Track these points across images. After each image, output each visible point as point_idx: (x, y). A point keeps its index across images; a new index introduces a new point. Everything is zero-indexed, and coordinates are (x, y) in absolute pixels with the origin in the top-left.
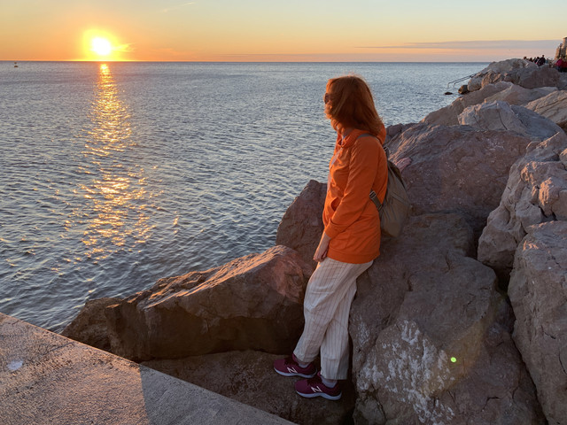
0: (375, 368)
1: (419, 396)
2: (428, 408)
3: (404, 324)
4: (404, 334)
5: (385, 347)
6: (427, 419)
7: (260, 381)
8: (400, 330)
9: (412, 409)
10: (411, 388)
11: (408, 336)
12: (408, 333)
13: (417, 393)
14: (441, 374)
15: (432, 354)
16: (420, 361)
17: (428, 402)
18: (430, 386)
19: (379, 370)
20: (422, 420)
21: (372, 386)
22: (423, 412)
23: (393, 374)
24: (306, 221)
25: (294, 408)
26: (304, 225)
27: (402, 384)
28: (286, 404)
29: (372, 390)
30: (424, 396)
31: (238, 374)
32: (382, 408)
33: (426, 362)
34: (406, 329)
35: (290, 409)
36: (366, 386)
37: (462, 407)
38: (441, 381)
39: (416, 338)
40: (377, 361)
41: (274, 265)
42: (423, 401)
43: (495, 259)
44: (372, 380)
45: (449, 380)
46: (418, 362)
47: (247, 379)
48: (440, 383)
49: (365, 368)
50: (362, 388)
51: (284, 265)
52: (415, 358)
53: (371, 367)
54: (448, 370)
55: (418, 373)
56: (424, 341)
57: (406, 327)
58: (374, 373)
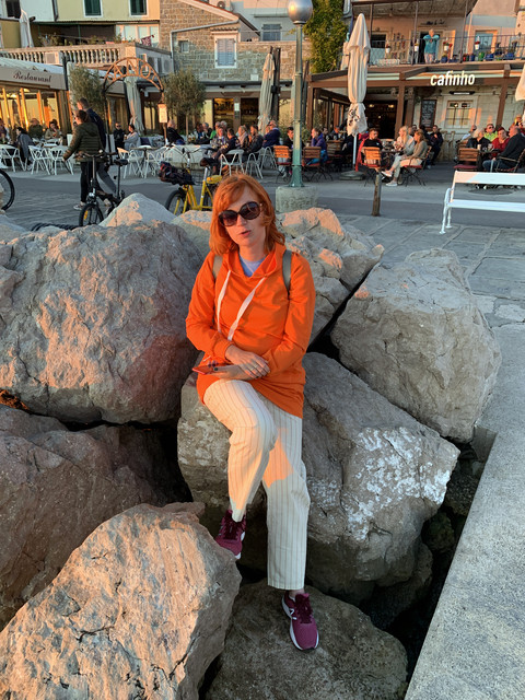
1: (406, 481)
2: (416, 481)
3: (361, 439)
4: (368, 446)
5: (360, 476)
6: (419, 490)
8: (363, 447)
9: (408, 497)
11: (372, 444)
13: (403, 481)
14: (415, 444)
15: (398, 438)
16: (396, 453)
17: (415, 476)
18: (415, 461)
19: (366, 502)
21: (370, 522)
22: (414, 489)
27: (389, 490)
29: (371, 527)
30: (410, 476)
32: (384, 530)
33: (400, 448)
36: (366, 530)
39: (378, 438)
40: (359, 497)
44: (368, 518)
45: (420, 443)
49: (351, 519)
50: (363, 537)
52: (391, 454)
53: (356, 509)
54: (413, 438)
55: (400, 463)
56: (385, 435)
57: (364, 438)
58: (365, 510)
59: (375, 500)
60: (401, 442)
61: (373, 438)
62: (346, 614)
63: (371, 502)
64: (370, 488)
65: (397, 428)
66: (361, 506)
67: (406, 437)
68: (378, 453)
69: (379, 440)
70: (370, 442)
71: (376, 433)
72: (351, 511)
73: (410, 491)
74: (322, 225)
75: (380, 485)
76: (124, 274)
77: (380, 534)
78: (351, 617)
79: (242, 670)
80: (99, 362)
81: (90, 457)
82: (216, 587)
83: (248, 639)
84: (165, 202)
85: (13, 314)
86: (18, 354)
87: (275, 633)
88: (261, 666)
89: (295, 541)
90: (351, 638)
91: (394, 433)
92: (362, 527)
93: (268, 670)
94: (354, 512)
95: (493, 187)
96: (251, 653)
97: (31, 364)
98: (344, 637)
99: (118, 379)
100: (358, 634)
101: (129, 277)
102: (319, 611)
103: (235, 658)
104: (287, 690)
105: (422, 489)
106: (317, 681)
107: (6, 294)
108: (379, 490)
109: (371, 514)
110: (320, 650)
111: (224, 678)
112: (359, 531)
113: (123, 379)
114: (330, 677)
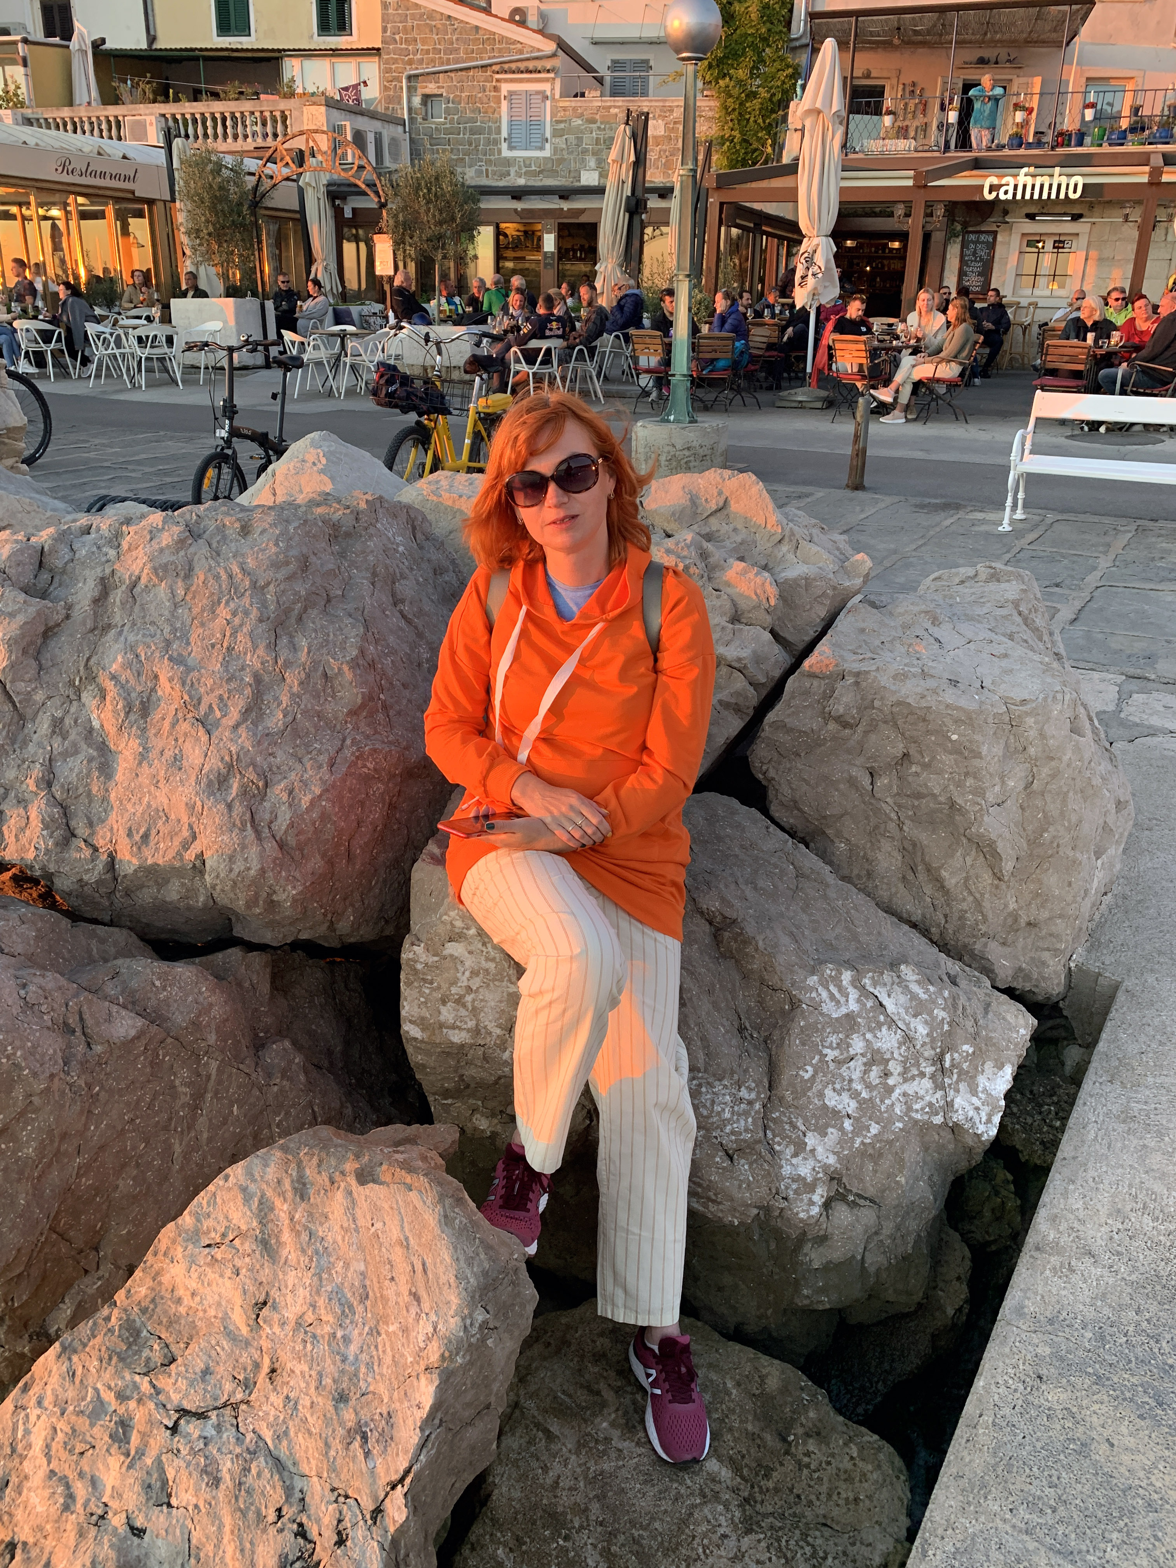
1: (914, 1088)
2: (936, 1087)
3: (813, 988)
5: (808, 1073)
6: (943, 1108)
9: (916, 1122)
10: (892, 1090)
11: (837, 1002)
13: (906, 1088)
14: (935, 1004)
15: (896, 989)
16: (891, 1023)
17: (932, 1076)
18: (933, 1043)
19: (822, 1132)
20: (938, 1120)
21: (830, 1178)
22: (931, 1104)
29: (833, 1189)
30: (922, 1075)
33: (900, 1012)
34: (824, 994)
36: (819, 1196)
38: (941, 1015)
39: (851, 990)
40: (806, 1122)
42: (924, 1086)
44: (825, 1167)
45: (946, 1001)
48: (943, 1020)
49: (787, 1170)
50: (814, 1211)
52: (880, 1025)
53: (800, 1147)
55: (901, 1045)
56: (867, 981)
57: (820, 989)
58: (820, 1149)
59: (841, 1129)
60: (903, 999)
61: (840, 988)
62: (773, 1383)
63: (833, 1134)
64: (832, 1099)
65: (894, 966)
66: (811, 1140)
67: (915, 988)
68: (849, 1023)
69: (853, 994)
70: (832, 997)
71: (847, 976)
72: (789, 1151)
73: (922, 1109)
74: (734, 507)
75: (855, 1095)
76: (287, 612)
77: (853, 1205)
78: (784, 1390)
79: (535, 1507)
80: (229, 806)
81: (204, 1020)
82: (480, 1316)
83: (550, 1436)
84: (384, 451)
85: (39, 696)
86: (49, 785)
87: (613, 1424)
88: (579, 1498)
89: (660, 1217)
90: (784, 1440)
91: (887, 977)
92: (811, 1188)
93: (595, 1507)
94: (795, 1155)
95: (1121, 429)
96: (556, 1468)
97: (78, 809)
98: (768, 1437)
99: (270, 846)
100: (800, 1431)
101: (300, 619)
102: (714, 1376)
103: (523, 1477)
104: (637, 1554)
105: (949, 1105)
106: (705, 1535)
107: (25, 652)
108: (851, 1106)
109: (832, 1160)
110: (712, 1465)
111: (494, 1521)
112: (805, 1197)
113: (281, 845)
114: (736, 1528)
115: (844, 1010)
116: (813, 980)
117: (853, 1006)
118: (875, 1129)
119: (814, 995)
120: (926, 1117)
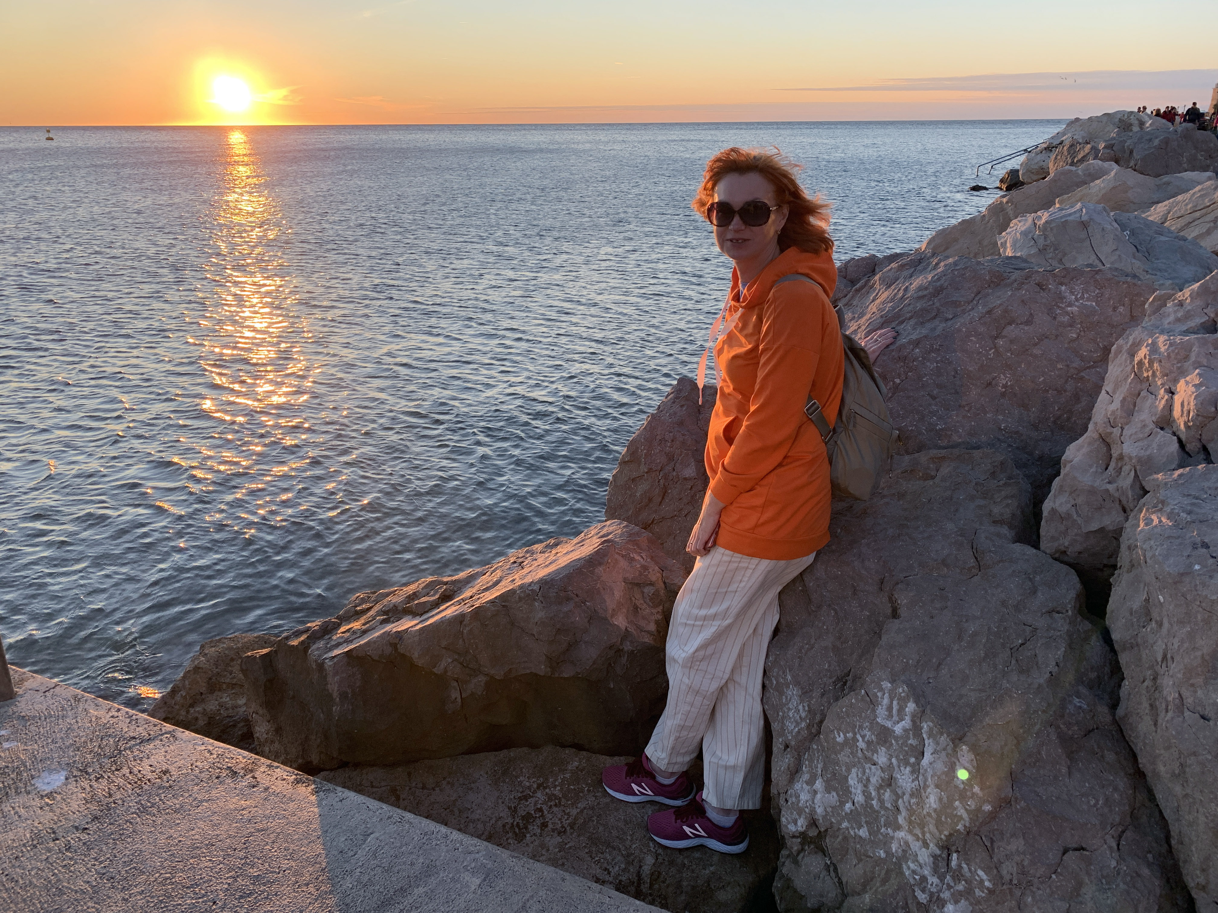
0: (819, 784)
1: (915, 846)
2: (935, 871)
3: (881, 689)
4: (881, 711)
5: (840, 739)
6: (931, 894)
7: (574, 812)
8: (873, 703)
9: (901, 873)
10: (898, 828)
11: (890, 716)
12: (890, 708)
13: (910, 838)
14: (963, 797)
15: (944, 753)
16: (916, 770)
17: (935, 857)
18: (939, 824)
19: (828, 789)
20: (922, 897)
21: (813, 823)
22: (924, 879)
23: (860, 798)
24: (669, 468)
25: (646, 869)
26: (666, 477)
27: (877, 819)
28: (628, 863)
29: (813, 833)
30: (926, 845)
31: (526, 798)
32: (836, 870)
33: (930, 772)
34: (886, 701)
35: (639, 875)
36: (801, 824)
37: (1008, 869)
38: (962, 812)
39: (908, 719)
40: (825, 769)
41: (600, 564)
42: (924, 856)
43: (1078, 548)
44: (813, 811)
45: (979, 810)
46: (912, 772)
47: (545, 807)
48: (961, 818)
49: (797, 786)
50: (792, 828)
51: (623, 563)
52: (907, 763)
53: (811, 782)
54: (977, 789)
55: (912, 795)
56: (925, 727)
57: (887, 695)
58: (819, 796)
59: (842, 804)
61: (901, 710)
63: (833, 798)
69: (907, 723)
71: (911, 707)
72: (806, 777)
73: (914, 872)
75: (868, 796)
115: (889, 724)
116: (886, 685)
117: (898, 729)
118: (863, 832)
119: (879, 694)
120: (912, 881)
